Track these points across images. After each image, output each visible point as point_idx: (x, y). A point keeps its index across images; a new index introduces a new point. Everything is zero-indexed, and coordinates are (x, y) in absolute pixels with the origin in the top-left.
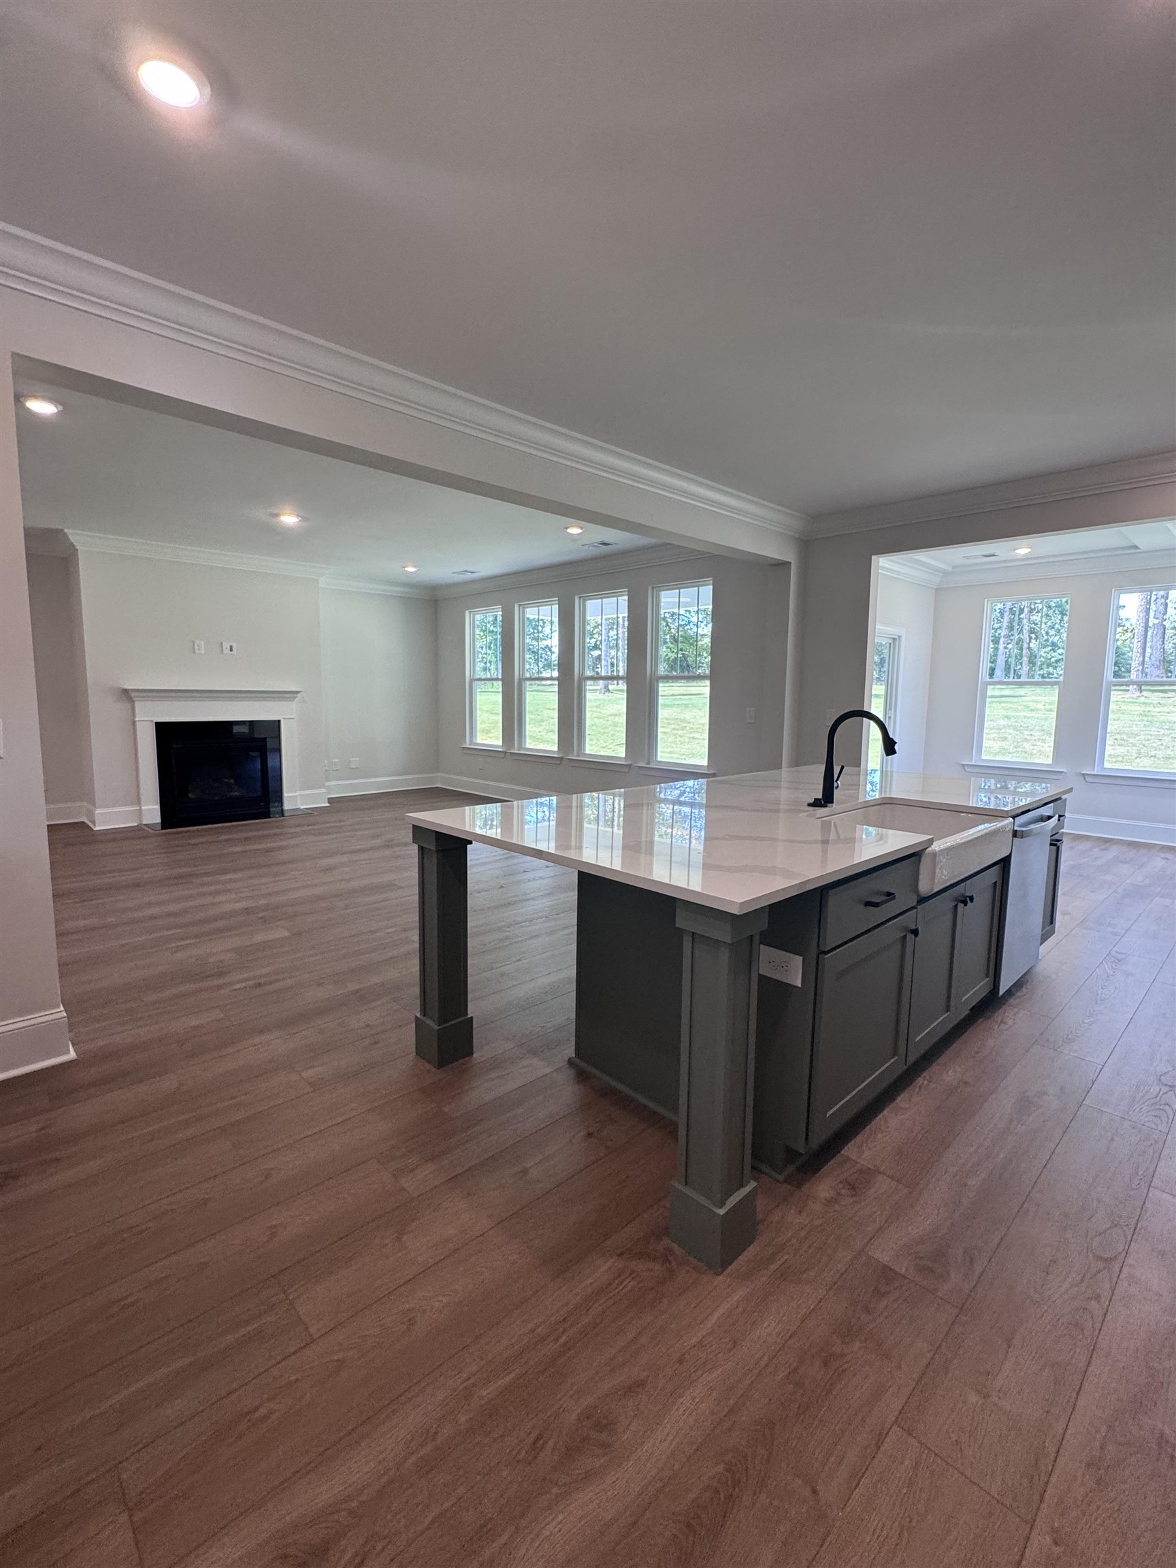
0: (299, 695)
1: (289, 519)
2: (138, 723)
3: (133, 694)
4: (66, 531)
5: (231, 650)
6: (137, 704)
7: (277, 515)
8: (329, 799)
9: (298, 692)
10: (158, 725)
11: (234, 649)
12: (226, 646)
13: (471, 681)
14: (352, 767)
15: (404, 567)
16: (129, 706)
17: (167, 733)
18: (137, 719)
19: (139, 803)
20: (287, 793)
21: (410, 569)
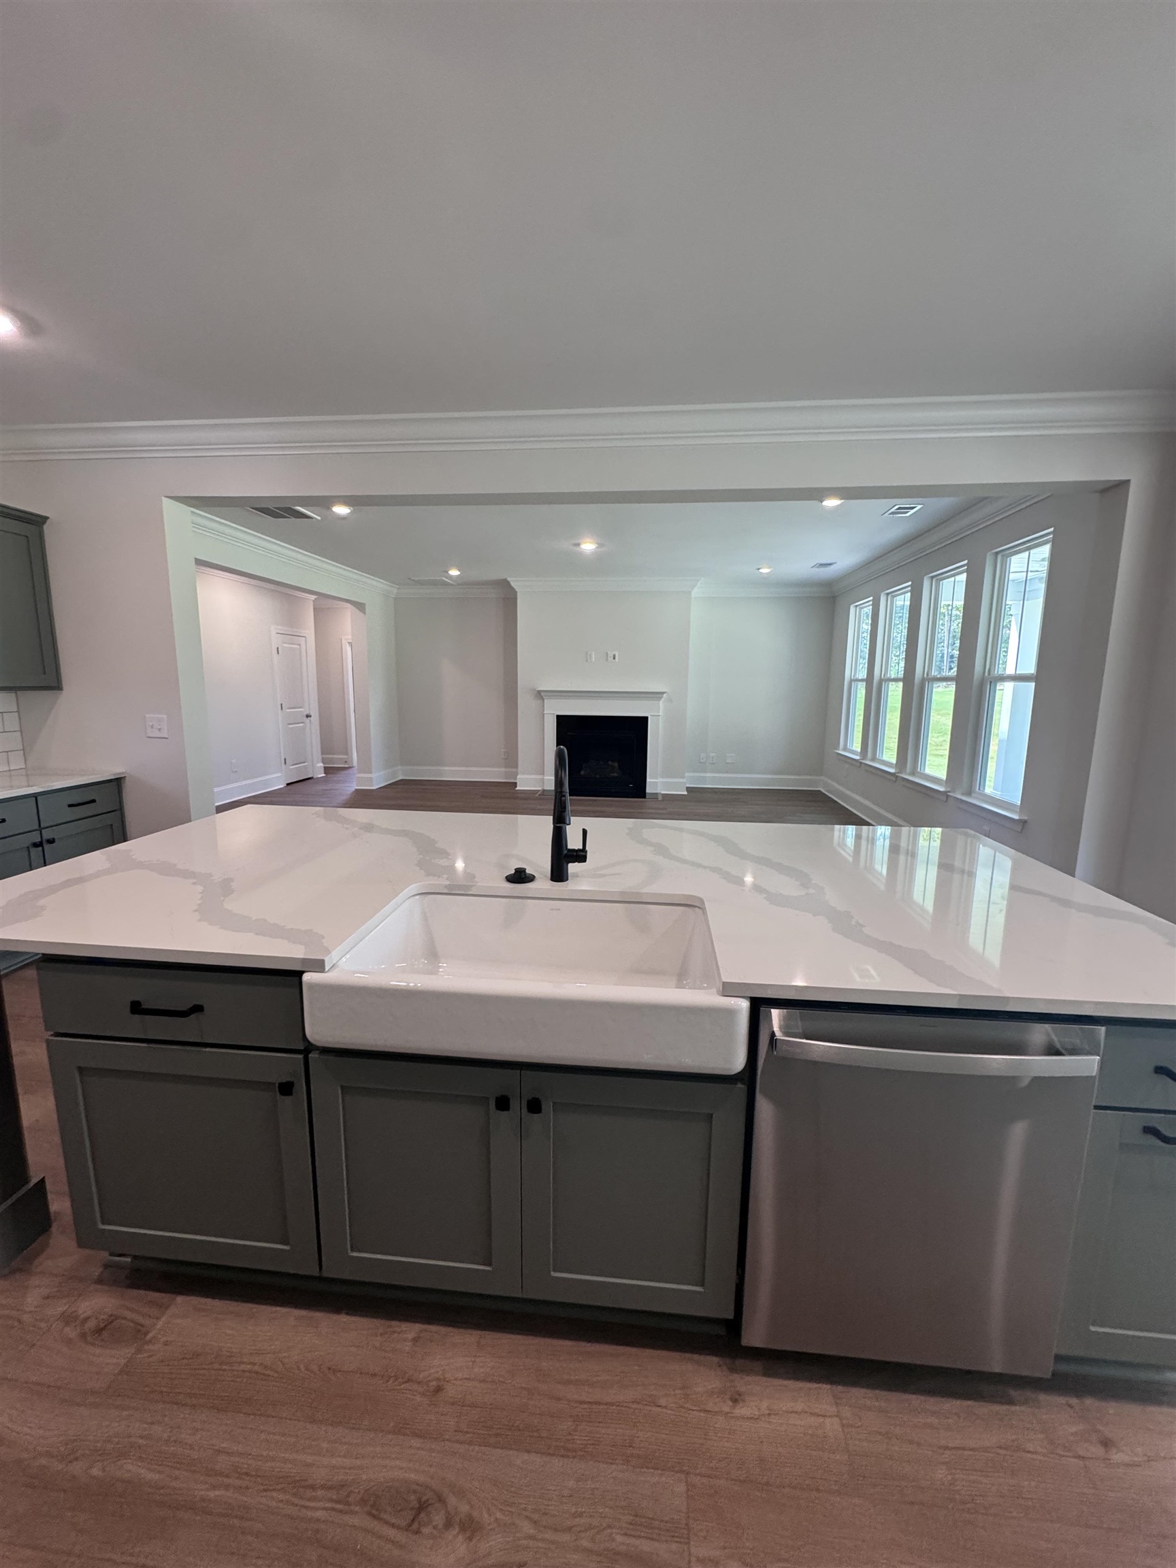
0: (665, 695)
1: (588, 546)
2: (545, 715)
3: (542, 694)
4: (508, 579)
5: (614, 658)
6: (545, 701)
7: (578, 545)
8: (687, 788)
9: (664, 693)
10: (559, 717)
11: (617, 657)
12: (611, 655)
13: (851, 681)
14: (728, 761)
15: (759, 569)
16: (541, 701)
17: (564, 723)
18: (545, 712)
19: (543, 774)
20: (650, 779)
21: (765, 571)
